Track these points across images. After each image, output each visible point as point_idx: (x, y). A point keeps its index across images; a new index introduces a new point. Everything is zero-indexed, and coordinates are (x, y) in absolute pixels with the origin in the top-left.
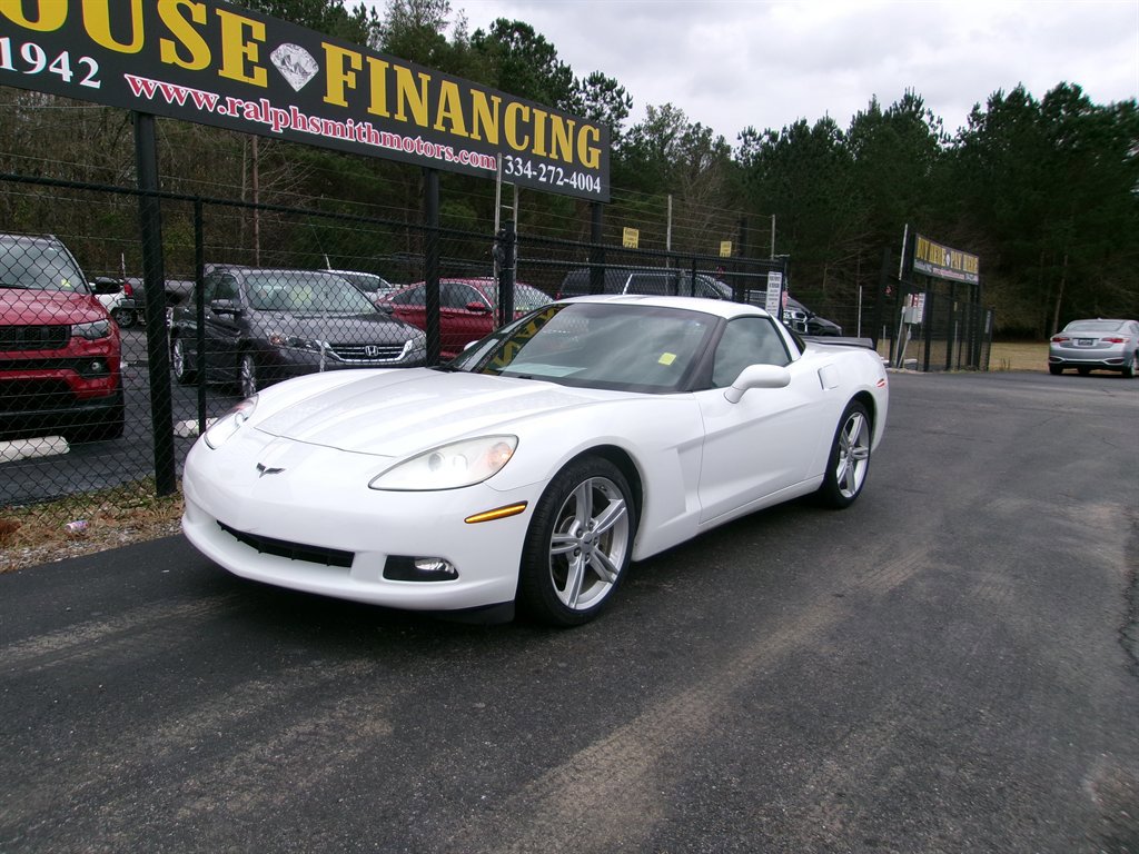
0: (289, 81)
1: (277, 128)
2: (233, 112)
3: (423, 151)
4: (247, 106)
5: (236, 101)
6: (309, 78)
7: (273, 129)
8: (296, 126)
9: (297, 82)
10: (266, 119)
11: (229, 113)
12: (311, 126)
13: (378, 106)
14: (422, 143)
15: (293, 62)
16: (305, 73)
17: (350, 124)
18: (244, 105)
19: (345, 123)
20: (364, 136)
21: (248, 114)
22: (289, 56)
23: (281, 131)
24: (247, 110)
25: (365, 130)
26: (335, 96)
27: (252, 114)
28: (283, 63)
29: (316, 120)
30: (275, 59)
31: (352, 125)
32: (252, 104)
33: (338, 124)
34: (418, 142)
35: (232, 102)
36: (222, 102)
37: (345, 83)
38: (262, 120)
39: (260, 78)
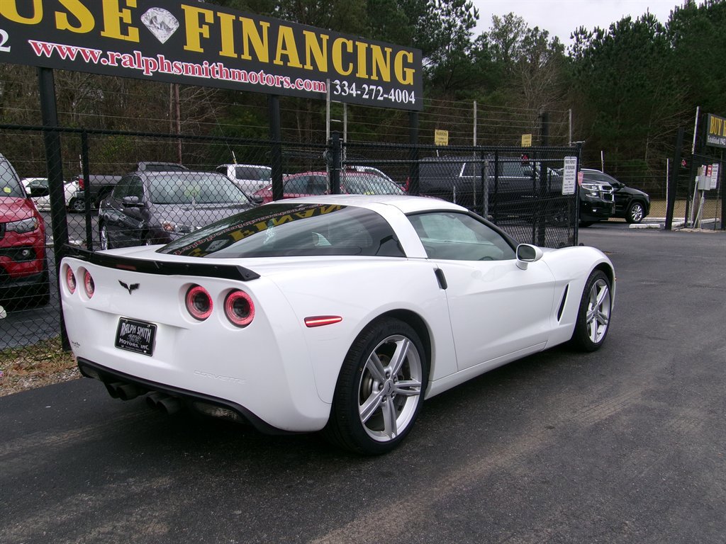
0: (156, 36)
1: (148, 72)
2: (113, 62)
3: (265, 82)
4: (124, 58)
5: (115, 54)
6: (172, 32)
7: (144, 73)
8: (163, 70)
9: (162, 36)
10: (139, 66)
11: (110, 63)
12: (174, 68)
13: (228, 50)
14: (264, 75)
15: (159, 21)
16: (168, 29)
17: (205, 65)
18: (121, 57)
19: (202, 65)
20: (217, 73)
21: (125, 63)
22: (155, 17)
23: (151, 74)
24: (124, 60)
25: (218, 69)
26: (193, 45)
27: (128, 63)
28: (151, 22)
29: (178, 64)
30: (145, 20)
31: (207, 66)
32: (127, 56)
33: (196, 66)
34: (261, 75)
35: (112, 56)
36: (104, 55)
37: (201, 34)
38: (136, 67)
39: (134, 35)
